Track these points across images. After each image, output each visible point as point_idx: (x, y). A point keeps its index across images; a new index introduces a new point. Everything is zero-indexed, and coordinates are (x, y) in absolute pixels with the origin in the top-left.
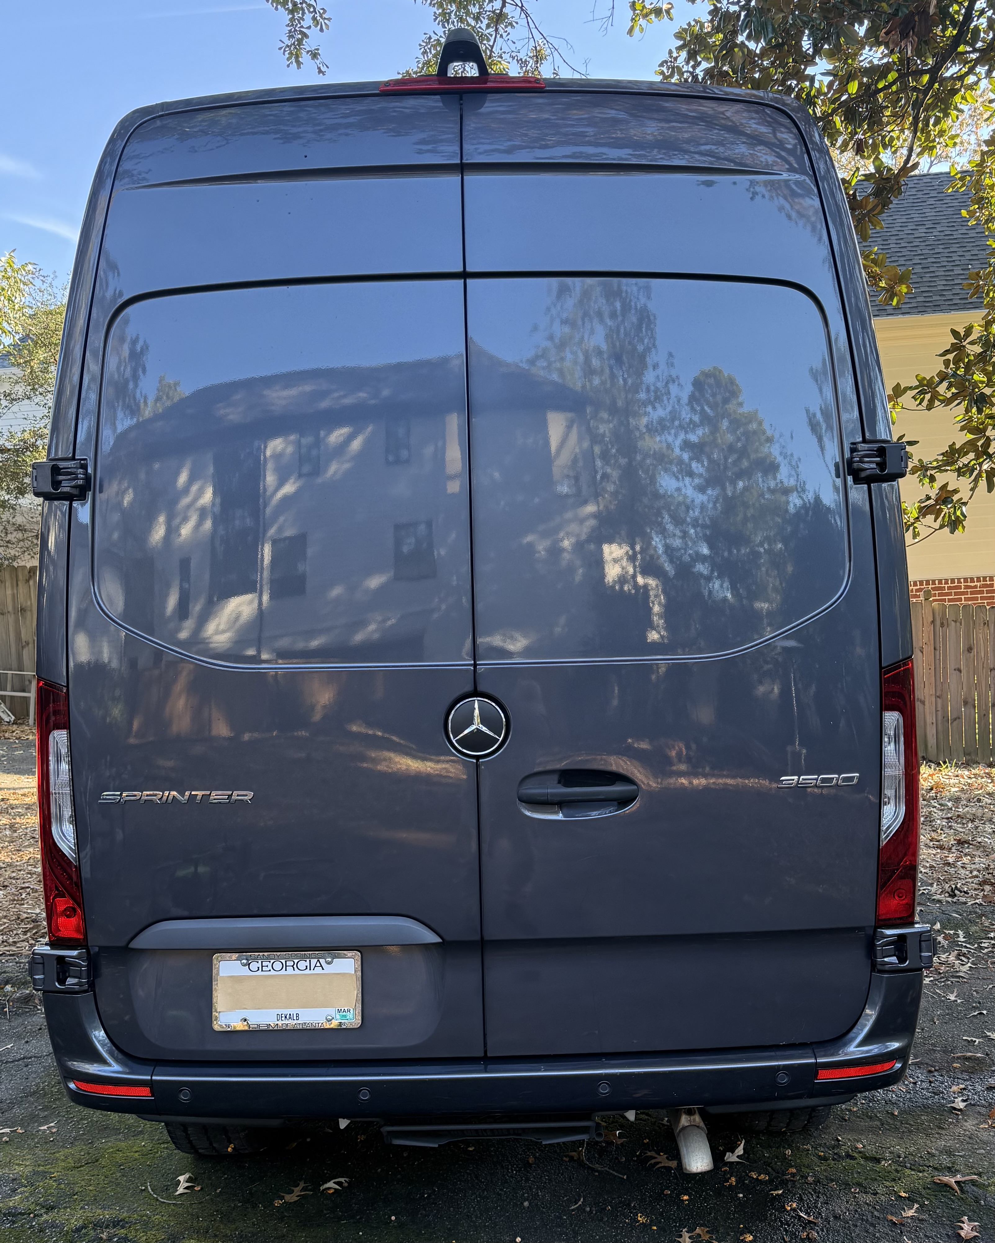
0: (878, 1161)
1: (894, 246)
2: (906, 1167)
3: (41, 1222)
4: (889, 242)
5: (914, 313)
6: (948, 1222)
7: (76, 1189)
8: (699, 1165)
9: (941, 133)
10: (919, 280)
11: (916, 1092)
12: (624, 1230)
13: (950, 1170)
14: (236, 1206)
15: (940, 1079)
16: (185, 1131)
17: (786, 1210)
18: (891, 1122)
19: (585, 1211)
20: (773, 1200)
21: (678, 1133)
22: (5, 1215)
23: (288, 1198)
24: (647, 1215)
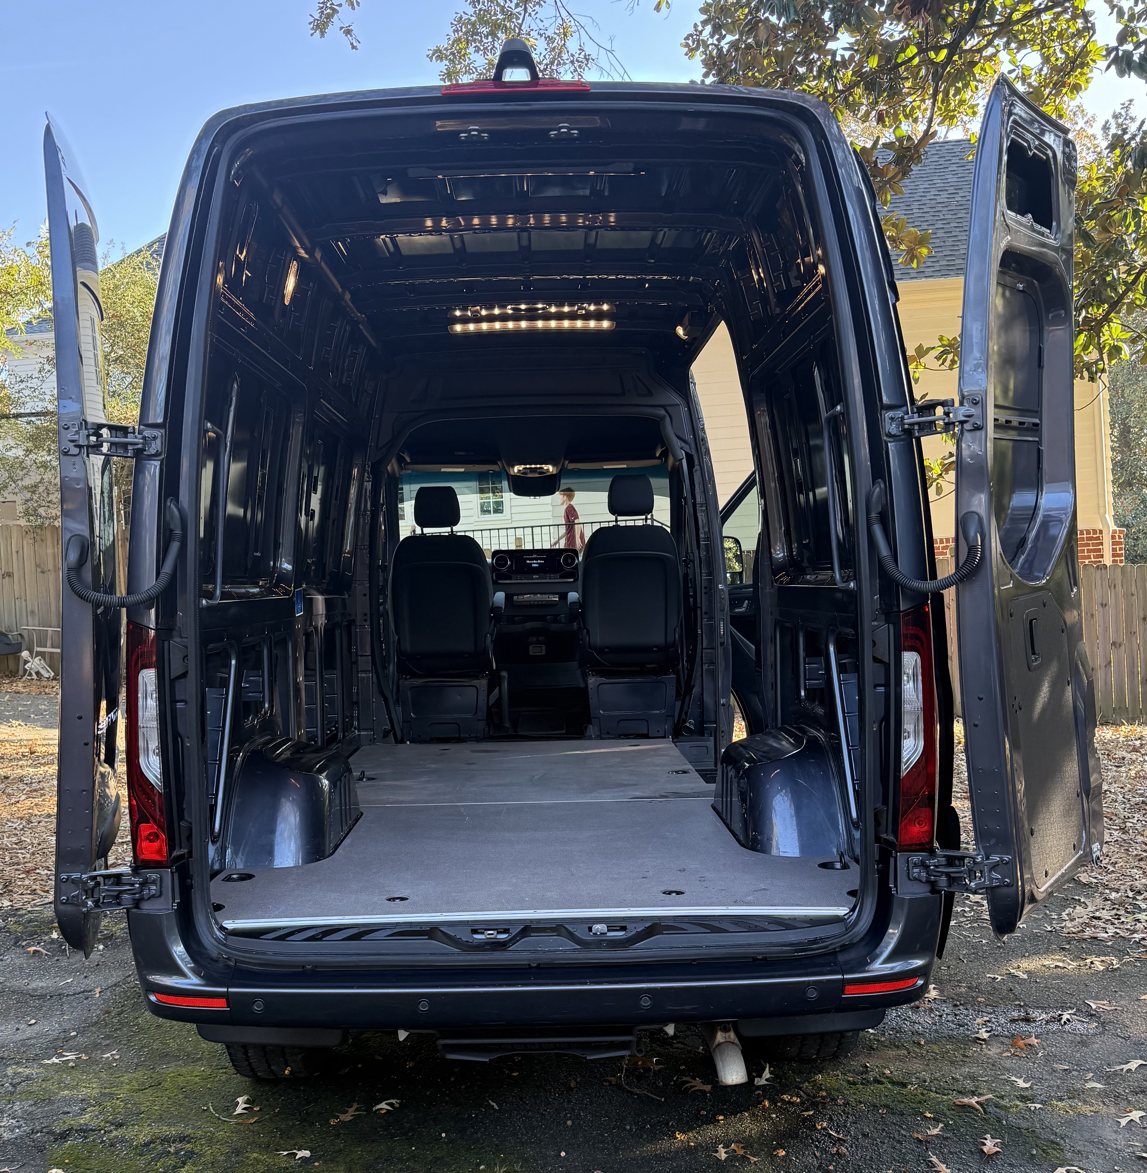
0: (904, 1085)
1: (918, 211)
2: (931, 1091)
3: (111, 1137)
4: (912, 207)
5: (937, 277)
6: (971, 1140)
7: (142, 1109)
8: (734, 1077)
9: (962, 102)
10: (942, 244)
11: (941, 1024)
12: (664, 1145)
13: (973, 1093)
14: (294, 1125)
15: (965, 1012)
16: (246, 1053)
17: (816, 1129)
18: (918, 1050)
19: (625, 1129)
20: (805, 1119)
21: (714, 1050)
22: (77, 1131)
23: (343, 1117)
24: (684, 1132)
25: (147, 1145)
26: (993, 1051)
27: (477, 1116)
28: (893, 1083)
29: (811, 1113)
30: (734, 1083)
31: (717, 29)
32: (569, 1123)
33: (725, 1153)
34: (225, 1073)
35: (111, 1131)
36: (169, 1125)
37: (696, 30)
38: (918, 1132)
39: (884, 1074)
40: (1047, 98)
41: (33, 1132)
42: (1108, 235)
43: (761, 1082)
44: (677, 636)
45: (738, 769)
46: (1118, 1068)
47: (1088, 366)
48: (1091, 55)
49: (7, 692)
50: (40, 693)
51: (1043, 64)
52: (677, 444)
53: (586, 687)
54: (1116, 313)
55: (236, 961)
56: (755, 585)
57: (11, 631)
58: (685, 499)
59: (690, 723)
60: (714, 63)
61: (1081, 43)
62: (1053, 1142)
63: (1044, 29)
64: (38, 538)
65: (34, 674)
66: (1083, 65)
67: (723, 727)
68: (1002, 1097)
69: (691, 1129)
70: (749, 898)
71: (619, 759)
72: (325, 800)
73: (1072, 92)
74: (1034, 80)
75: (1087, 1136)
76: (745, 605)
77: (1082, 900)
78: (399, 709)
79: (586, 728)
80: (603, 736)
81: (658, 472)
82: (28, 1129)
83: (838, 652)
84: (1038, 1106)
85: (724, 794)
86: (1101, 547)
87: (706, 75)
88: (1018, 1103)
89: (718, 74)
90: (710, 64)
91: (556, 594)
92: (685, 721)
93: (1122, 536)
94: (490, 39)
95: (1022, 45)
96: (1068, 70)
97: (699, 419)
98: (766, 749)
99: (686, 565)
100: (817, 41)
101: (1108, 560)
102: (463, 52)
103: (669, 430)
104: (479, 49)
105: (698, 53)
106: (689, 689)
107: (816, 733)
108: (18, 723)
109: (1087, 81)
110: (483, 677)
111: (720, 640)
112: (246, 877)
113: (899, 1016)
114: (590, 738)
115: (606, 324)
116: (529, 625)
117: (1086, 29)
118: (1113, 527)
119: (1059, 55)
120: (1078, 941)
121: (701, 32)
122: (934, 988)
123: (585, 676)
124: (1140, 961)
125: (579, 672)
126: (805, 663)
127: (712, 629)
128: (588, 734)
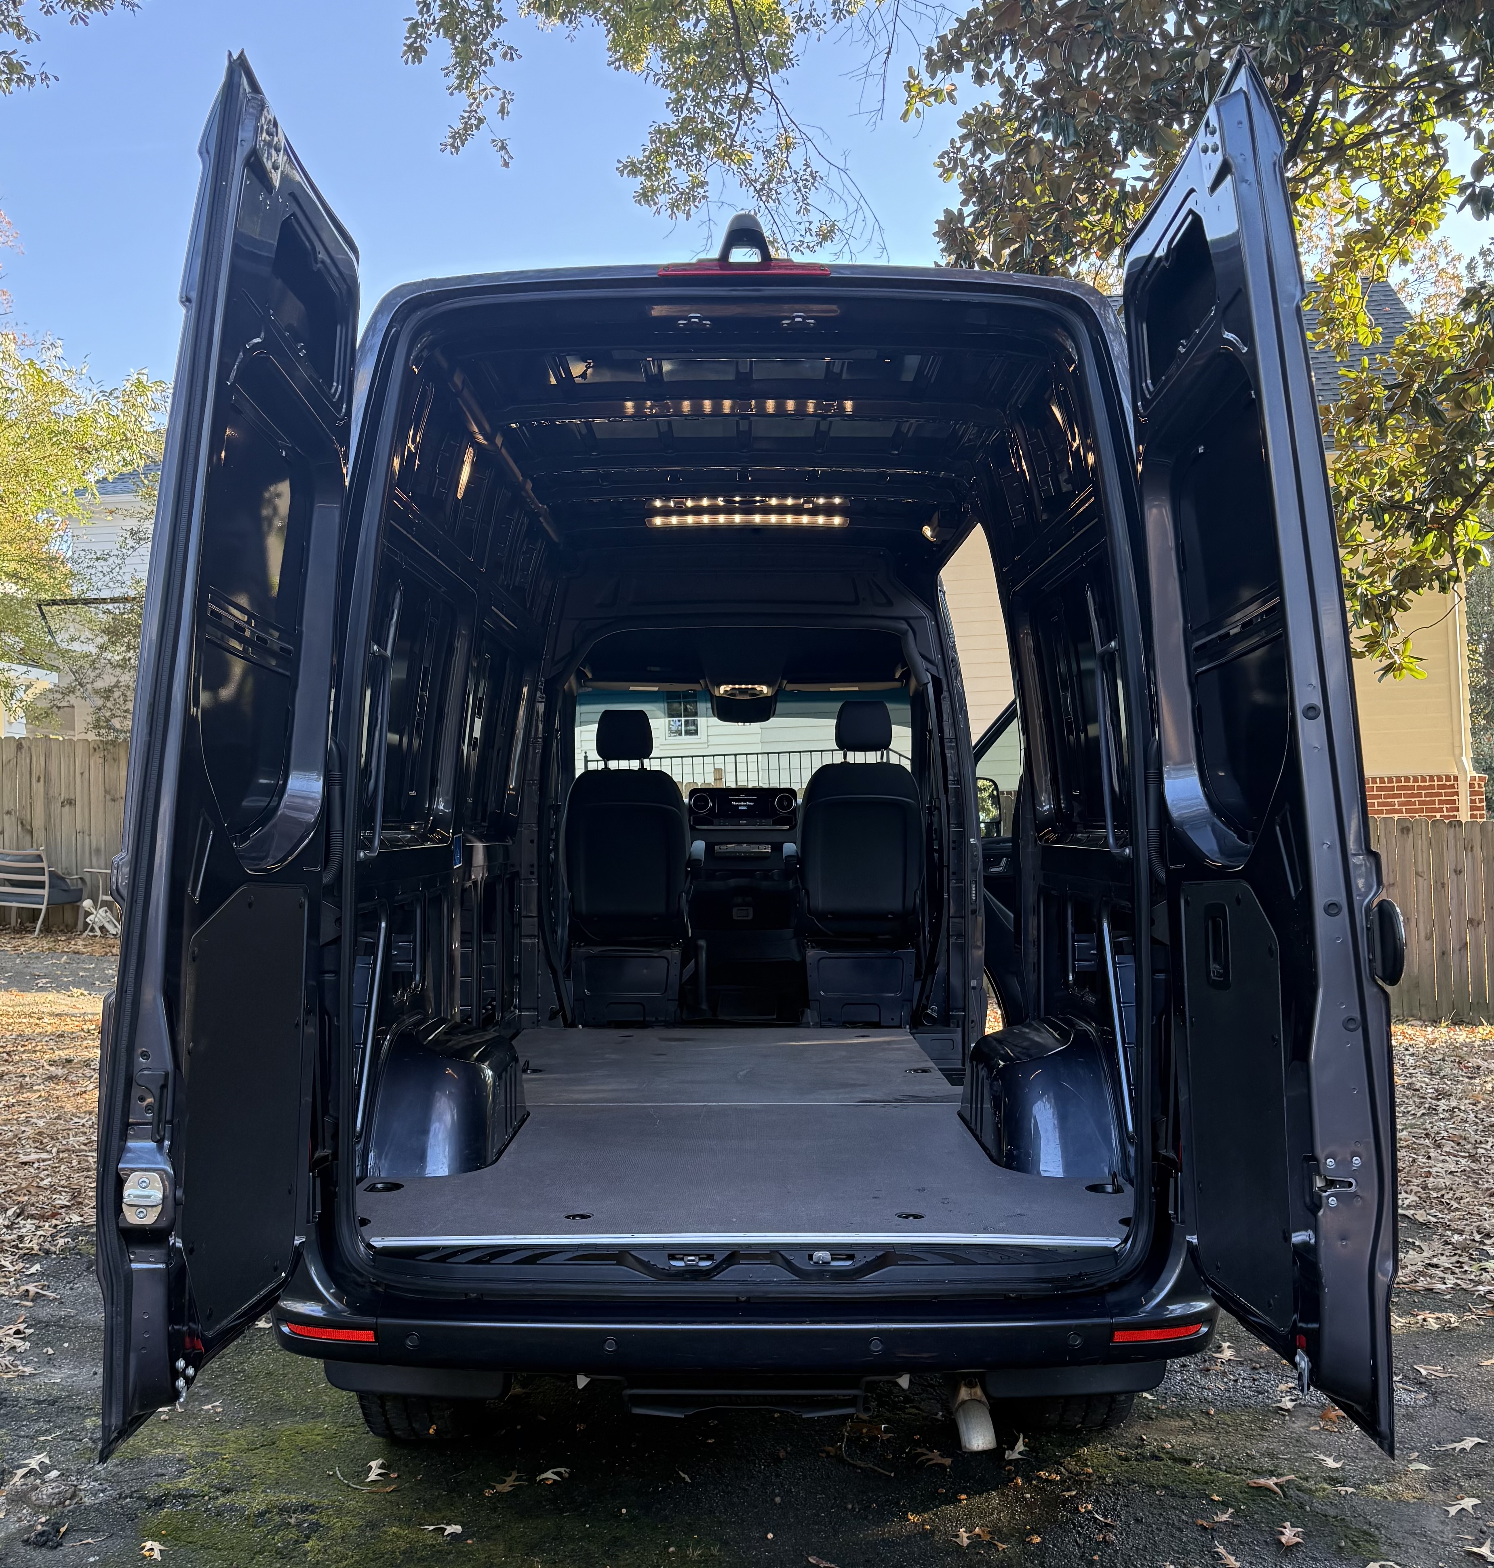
0: (1188, 1462)
2: (1221, 1469)
3: (217, 1505)
6: (1267, 1529)
7: (254, 1472)
8: (980, 1442)
11: (1236, 1391)
12: (892, 1529)
13: (1272, 1473)
14: (440, 1494)
15: (1266, 1376)
16: (383, 1406)
17: (1079, 1511)
18: (1206, 1422)
19: (846, 1509)
20: (1065, 1501)
21: (957, 1410)
22: (174, 1497)
23: (500, 1488)
24: (918, 1513)
25: (261, 1514)
26: (1298, 1425)
27: (664, 1489)
28: (1175, 1460)
29: (1074, 1493)
30: (980, 1448)
31: (979, 146)
32: (778, 1500)
33: (968, 1538)
34: (354, 1432)
35: (217, 1497)
36: (288, 1492)
37: (953, 147)
38: (1202, 1518)
39: (1164, 1448)
40: (1388, 238)
41: (120, 1496)
42: (1461, 412)
43: (1013, 1455)
44: (918, 901)
45: (991, 1067)
46: (1450, 1446)
47: (1438, 574)
48: (1443, 188)
49: (63, 952)
50: (106, 954)
51: (1383, 196)
52: (922, 664)
53: (804, 960)
54: (1472, 508)
55: (387, 1286)
56: (1015, 839)
57: (69, 874)
58: (930, 732)
59: (933, 1011)
60: (975, 189)
61: (1431, 172)
62: (1365, 1533)
63: (1385, 154)
64: (109, 757)
65: (97, 929)
66: (1432, 200)
67: (974, 1015)
68: (1306, 1479)
69: (925, 1510)
70: (1001, 1225)
71: (844, 1053)
72: (487, 1096)
73: (1419, 233)
74: (1371, 215)
75: (1407, 1526)
76: (1003, 864)
77: (1417, 1243)
78: (570, 984)
79: (803, 1013)
80: (823, 1023)
81: (897, 696)
82: (115, 1494)
83: (1113, 928)
84: (1350, 1490)
85: (973, 1098)
86: (1456, 797)
87: (965, 203)
88: (1326, 1486)
89: (980, 202)
90: (970, 189)
91: (768, 844)
92: (926, 1007)
93: (1483, 784)
94: (695, 152)
95: (1357, 173)
96: (1415, 205)
97: (950, 635)
98: (1025, 1044)
99: (931, 814)
100: (1102, 168)
101: (1464, 816)
102: (662, 166)
103: (913, 649)
104: (682, 163)
105: (955, 174)
106: (932, 967)
107: (1085, 1026)
108: (80, 991)
109: (1439, 219)
110: (675, 946)
111: (971, 907)
112: (393, 1187)
113: (1185, 1380)
114: (807, 1026)
115: (837, 521)
116: (732, 882)
117: (1436, 156)
118: (1471, 772)
119: (1404, 187)
120: (1409, 1293)
121: (959, 150)
122: (1229, 1347)
123: (802, 948)
124: (1484, 1320)
125: (794, 942)
126: (1074, 941)
127: (962, 893)
128: (804, 1020)
